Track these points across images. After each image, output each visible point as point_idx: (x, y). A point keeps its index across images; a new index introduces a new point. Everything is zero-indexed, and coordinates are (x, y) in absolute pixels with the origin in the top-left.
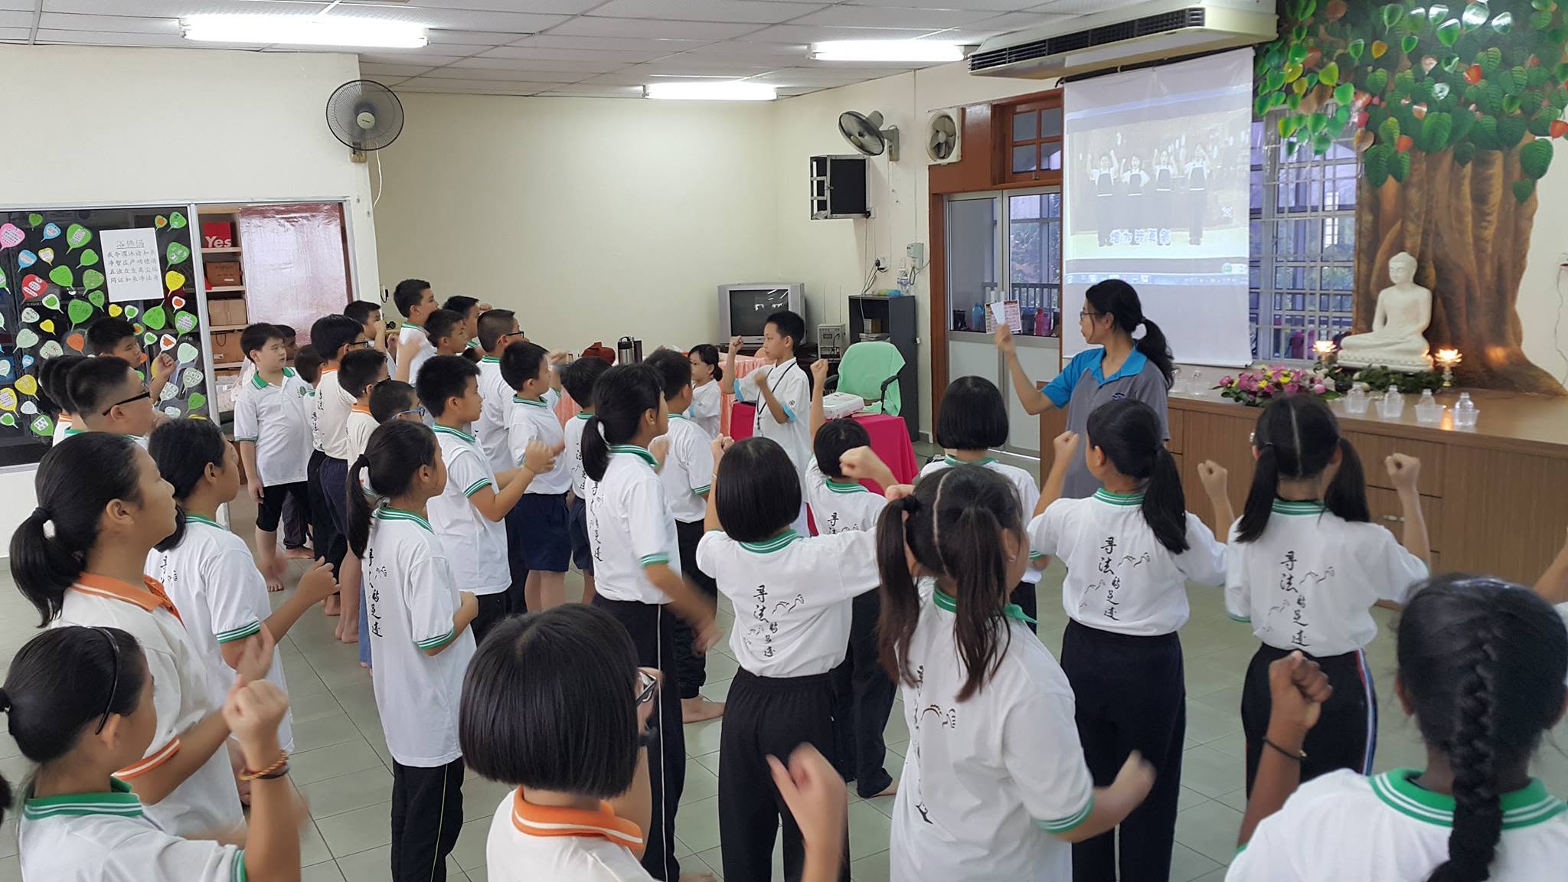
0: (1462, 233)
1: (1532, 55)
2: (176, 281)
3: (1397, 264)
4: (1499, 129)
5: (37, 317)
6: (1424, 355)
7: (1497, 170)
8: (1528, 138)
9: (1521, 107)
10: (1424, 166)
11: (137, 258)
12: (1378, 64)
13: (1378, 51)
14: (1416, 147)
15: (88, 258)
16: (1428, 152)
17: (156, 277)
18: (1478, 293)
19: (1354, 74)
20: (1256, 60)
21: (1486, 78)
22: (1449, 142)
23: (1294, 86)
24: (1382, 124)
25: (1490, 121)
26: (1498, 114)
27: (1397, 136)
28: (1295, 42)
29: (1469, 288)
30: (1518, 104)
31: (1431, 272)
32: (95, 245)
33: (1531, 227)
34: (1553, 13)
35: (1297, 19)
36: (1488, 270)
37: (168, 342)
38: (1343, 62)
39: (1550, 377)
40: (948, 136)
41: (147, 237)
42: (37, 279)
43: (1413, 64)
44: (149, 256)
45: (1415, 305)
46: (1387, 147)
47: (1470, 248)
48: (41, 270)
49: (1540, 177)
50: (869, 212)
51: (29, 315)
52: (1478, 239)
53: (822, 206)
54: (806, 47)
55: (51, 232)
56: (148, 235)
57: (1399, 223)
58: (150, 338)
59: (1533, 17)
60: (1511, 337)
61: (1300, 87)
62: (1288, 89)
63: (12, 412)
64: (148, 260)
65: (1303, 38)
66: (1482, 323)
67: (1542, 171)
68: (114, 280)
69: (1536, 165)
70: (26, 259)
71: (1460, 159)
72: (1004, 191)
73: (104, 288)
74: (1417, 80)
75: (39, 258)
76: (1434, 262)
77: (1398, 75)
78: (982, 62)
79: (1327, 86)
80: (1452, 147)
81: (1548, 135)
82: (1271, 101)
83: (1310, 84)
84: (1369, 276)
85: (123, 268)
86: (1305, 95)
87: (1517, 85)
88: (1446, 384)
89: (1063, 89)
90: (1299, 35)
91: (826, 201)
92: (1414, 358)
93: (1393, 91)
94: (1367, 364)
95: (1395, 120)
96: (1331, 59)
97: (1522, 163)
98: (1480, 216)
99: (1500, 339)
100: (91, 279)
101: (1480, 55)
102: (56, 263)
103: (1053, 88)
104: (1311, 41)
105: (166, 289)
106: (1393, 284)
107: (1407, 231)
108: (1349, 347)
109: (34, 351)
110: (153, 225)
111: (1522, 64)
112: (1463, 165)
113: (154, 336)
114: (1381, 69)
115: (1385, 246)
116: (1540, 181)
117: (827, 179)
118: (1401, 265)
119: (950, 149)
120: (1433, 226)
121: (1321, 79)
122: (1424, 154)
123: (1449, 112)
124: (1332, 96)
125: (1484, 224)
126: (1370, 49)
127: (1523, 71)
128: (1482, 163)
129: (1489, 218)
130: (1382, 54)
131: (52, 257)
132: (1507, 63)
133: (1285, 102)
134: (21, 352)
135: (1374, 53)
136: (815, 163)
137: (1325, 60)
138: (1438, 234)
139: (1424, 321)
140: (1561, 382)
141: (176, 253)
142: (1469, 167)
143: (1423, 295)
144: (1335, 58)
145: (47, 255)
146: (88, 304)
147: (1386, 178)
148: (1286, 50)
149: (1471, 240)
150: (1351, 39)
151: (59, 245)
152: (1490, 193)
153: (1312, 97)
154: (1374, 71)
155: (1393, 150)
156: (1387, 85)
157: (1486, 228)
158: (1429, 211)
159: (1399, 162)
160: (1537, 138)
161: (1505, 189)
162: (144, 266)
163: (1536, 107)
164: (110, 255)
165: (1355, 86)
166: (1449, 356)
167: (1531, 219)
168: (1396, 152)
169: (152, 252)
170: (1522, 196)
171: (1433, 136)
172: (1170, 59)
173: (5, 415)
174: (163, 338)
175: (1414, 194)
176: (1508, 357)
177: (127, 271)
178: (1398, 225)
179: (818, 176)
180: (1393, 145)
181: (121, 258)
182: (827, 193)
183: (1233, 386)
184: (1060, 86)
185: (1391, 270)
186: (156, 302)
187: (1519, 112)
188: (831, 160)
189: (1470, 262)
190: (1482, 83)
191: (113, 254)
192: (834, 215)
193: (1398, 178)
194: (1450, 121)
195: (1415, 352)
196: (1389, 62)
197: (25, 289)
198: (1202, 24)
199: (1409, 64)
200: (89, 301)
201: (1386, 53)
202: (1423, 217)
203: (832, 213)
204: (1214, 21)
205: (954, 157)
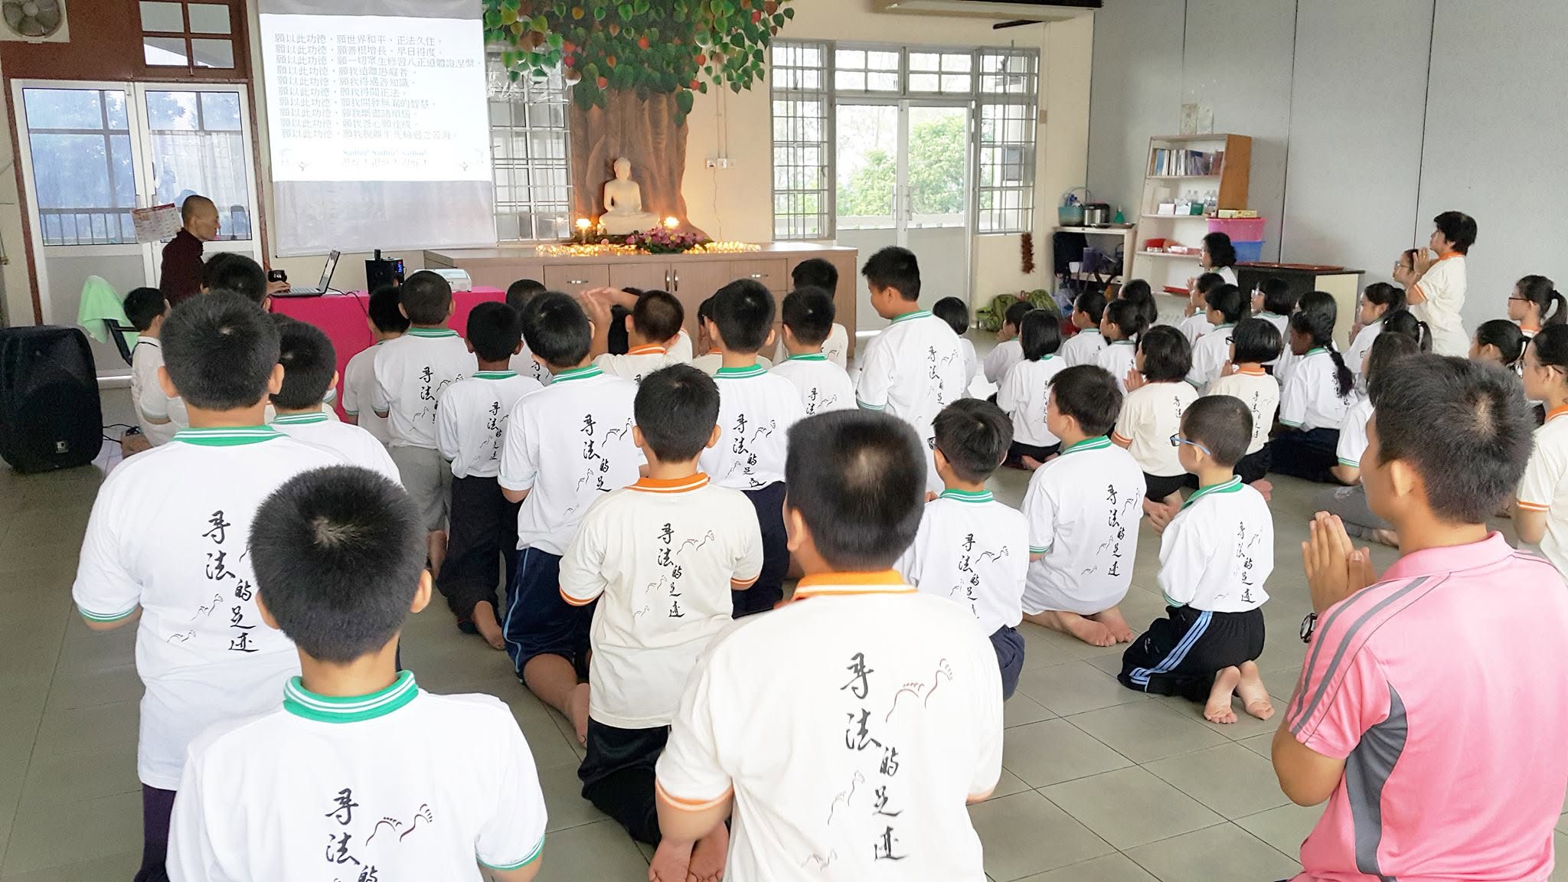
0: (645, 145)
1: (676, 39)
3: (620, 165)
4: (662, 81)
7: (664, 105)
8: (679, 89)
9: (673, 70)
10: (618, 99)
12: (578, 23)
13: (577, 15)
14: (611, 85)
16: (620, 89)
18: (659, 184)
19: (560, 28)
21: (651, 47)
22: (633, 84)
23: (511, 28)
24: (585, 68)
25: (657, 75)
26: (660, 70)
27: (597, 77)
30: (672, 66)
33: (686, 142)
34: (686, 14)
36: (663, 169)
38: (551, 17)
43: (603, 28)
46: (591, 84)
47: (652, 156)
52: (656, 151)
57: (603, 136)
59: (675, 13)
60: (681, 210)
61: (517, 29)
62: (507, 30)
67: (689, 111)
69: (686, 106)
71: (641, 97)
72: (138, 84)
74: (608, 40)
77: (594, 34)
79: (540, 34)
80: (635, 88)
81: (690, 88)
83: (525, 29)
84: (584, 174)
86: (522, 37)
87: (669, 54)
93: (591, 45)
95: (595, 66)
96: (540, 13)
97: (677, 103)
98: (656, 134)
101: (646, 30)
106: (617, 179)
111: (671, 42)
112: (644, 100)
114: (581, 28)
115: (593, 154)
116: (688, 115)
118: (624, 166)
119: (45, 24)
120: (626, 140)
121: (534, 28)
122: (617, 91)
123: (631, 65)
124: (546, 41)
125: (659, 141)
126: (571, 13)
127: (672, 47)
128: (655, 101)
129: (662, 137)
130: (580, 18)
132: (662, 40)
133: (505, 38)
137: (536, 13)
138: (629, 146)
139: (638, 203)
142: (647, 102)
143: (635, 184)
144: (543, 13)
147: (591, 106)
149: (652, 150)
152: (661, 120)
153: (528, 42)
154: (575, 28)
155: (596, 86)
156: (586, 40)
157: (660, 143)
158: (623, 130)
159: (600, 96)
160: (684, 89)
161: (669, 120)
163: (682, 70)
165: (563, 38)
167: (685, 138)
168: (598, 88)
170: (679, 125)
171: (623, 78)
175: (612, 118)
178: (603, 139)
180: (595, 83)
185: (617, 168)
189: (652, 163)
190: (650, 51)
193: (601, 107)
194: (632, 71)
196: (586, 24)
199: (601, 28)
201: (583, 17)
202: (619, 134)
205: (61, 37)
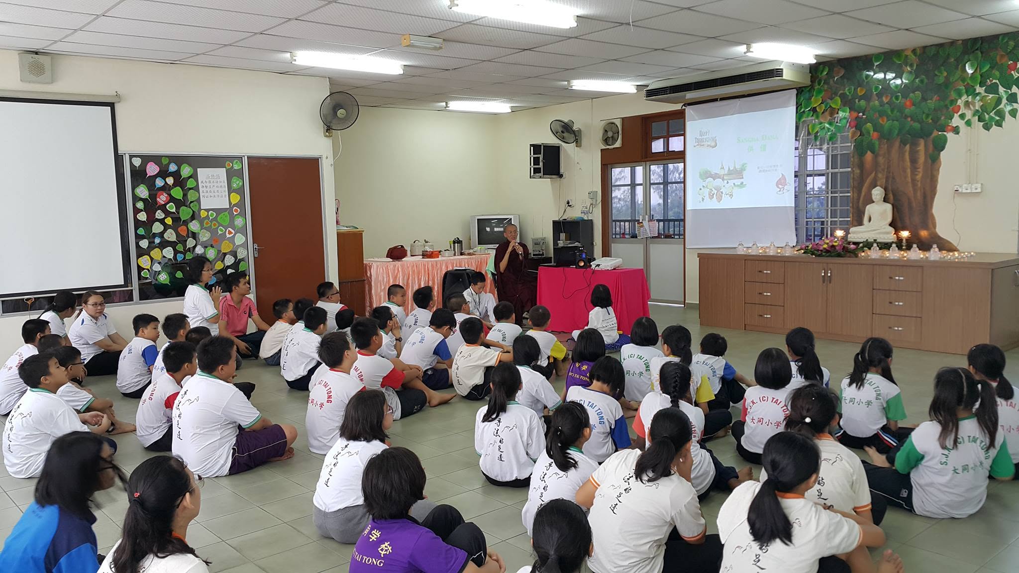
0: (906, 177)
1: (936, 96)
2: (236, 198)
3: (876, 192)
4: (921, 129)
5: (163, 216)
6: (892, 234)
7: (921, 147)
8: (935, 133)
9: (931, 119)
10: (886, 146)
11: (216, 184)
12: (861, 98)
13: (860, 92)
14: (882, 137)
15: (191, 183)
16: (888, 140)
17: (225, 196)
18: (914, 205)
19: (847, 102)
20: (797, 94)
21: (915, 105)
22: (898, 135)
23: (817, 108)
24: (864, 127)
25: (917, 125)
26: (921, 122)
27: (872, 132)
28: (817, 87)
29: (910, 203)
30: (930, 117)
31: (891, 196)
32: (194, 176)
33: (939, 174)
34: (945, 77)
35: (818, 76)
36: (919, 194)
37: (230, 233)
38: (843, 97)
39: (951, 243)
40: (614, 133)
41: (221, 173)
42: (164, 194)
43: (879, 98)
44: (222, 184)
45: (885, 211)
46: (866, 137)
47: (910, 185)
48: (166, 188)
49: (942, 150)
50: (562, 175)
51: (159, 215)
52: (914, 181)
53: (537, 171)
54: (566, 83)
55: (173, 168)
56: (222, 172)
57: (874, 173)
58: (221, 230)
59: (936, 78)
60: (931, 226)
61: (820, 108)
62: (814, 110)
63: (148, 270)
64: (221, 186)
65: (822, 85)
66: (917, 219)
67: (943, 148)
68: (203, 196)
69: (940, 145)
70: (159, 183)
71: (903, 143)
72: (647, 162)
73: (198, 201)
74: (881, 106)
75: (166, 183)
76: (892, 191)
77: (871, 104)
78: (652, 94)
79: (835, 108)
80: (899, 137)
81: (945, 132)
82: (805, 115)
83: (826, 107)
84: (859, 199)
85: (208, 189)
86: (823, 113)
87: (929, 109)
88: (904, 248)
89: (685, 109)
90: (819, 84)
91: (540, 168)
92: (888, 236)
93: (869, 111)
94: (865, 240)
95: (871, 125)
96: (836, 96)
97: (933, 144)
98: (914, 168)
99: (925, 227)
100: (191, 196)
101: (911, 95)
102: (175, 185)
103: (680, 108)
104: (826, 86)
105: (230, 203)
106: (873, 202)
107: (878, 177)
108: (854, 233)
109: (161, 234)
110: (225, 167)
111: (931, 99)
112: (905, 145)
113: (223, 229)
114: (863, 101)
115: (866, 185)
116: (942, 153)
117: (541, 156)
118: (877, 193)
119: (614, 140)
120: (891, 174)
121: (831, 105)
122: (886, 140)
123: (897, 121)
124: (838, 113)
125: (916, 173)
126: (857, 91)
127: (932, 103)
128: (914, 144)
129: (919, 170)
130: (862, 94)
131: (173, 182)
132: (924, 99)
133: (813, 115)
134: (155, 235)
135: (859, 92)
136: (532, 148)
137: (833, 96)
138: (893, 178)
139: (890, 219)
140: (956, 246)
141: (236, 183)
142: (908, 147)
143: (889, 207)
144: (838, 95)
145: (170, 181)
146: (190, 209)
147: (867, 152)
148: (813, 90)
149: (910, 181)
150: (846, 86)
151: (176, 175)
152: (919, 158)
153: (827, 113)
154: (859, 101)
155: (870, 138)
156: (866, 108)
157: (917, 175)
158: (889, 167)
159: (873, 145)
160: (940, 133)
161: (925, 157)
162: (220, 189)
163: (939, 119)
164: (202, 182)
165: (850, 109)
166: (905, 234)
167: (938, 170)
168: (872, 139)
169: (224, 182)
170: (934, 160)
171: (890, 131)
172: (748, 95)
173: (144, 271)
174: (228, 230)
175: (881, 160)
176: (930, 235)
177: (210, 192)
178: (873, 175)
179: (534, 154)
180: (870, 136)
181: (208, 184)
182: (541, 164)
183: (809, 248)
184: (684, 107)
185: (873, 195)
186: (225, 210)
187: (931, 121)
188: (544, 146)
189: (910, 190)
190: (913, 108)
191: (204, 181)
192: (545, 176)
193: (873, 152)
194: (898, 125)
195: (888, 233)
196: (867, 97)
197: (158, 199)
198: (782, 77)
199: (877, 98)
200: (190, 208)
201: (865, 93)
202: (886, 170)
203: (543, 175)
204: (787, 75)
205: (618, 144)
